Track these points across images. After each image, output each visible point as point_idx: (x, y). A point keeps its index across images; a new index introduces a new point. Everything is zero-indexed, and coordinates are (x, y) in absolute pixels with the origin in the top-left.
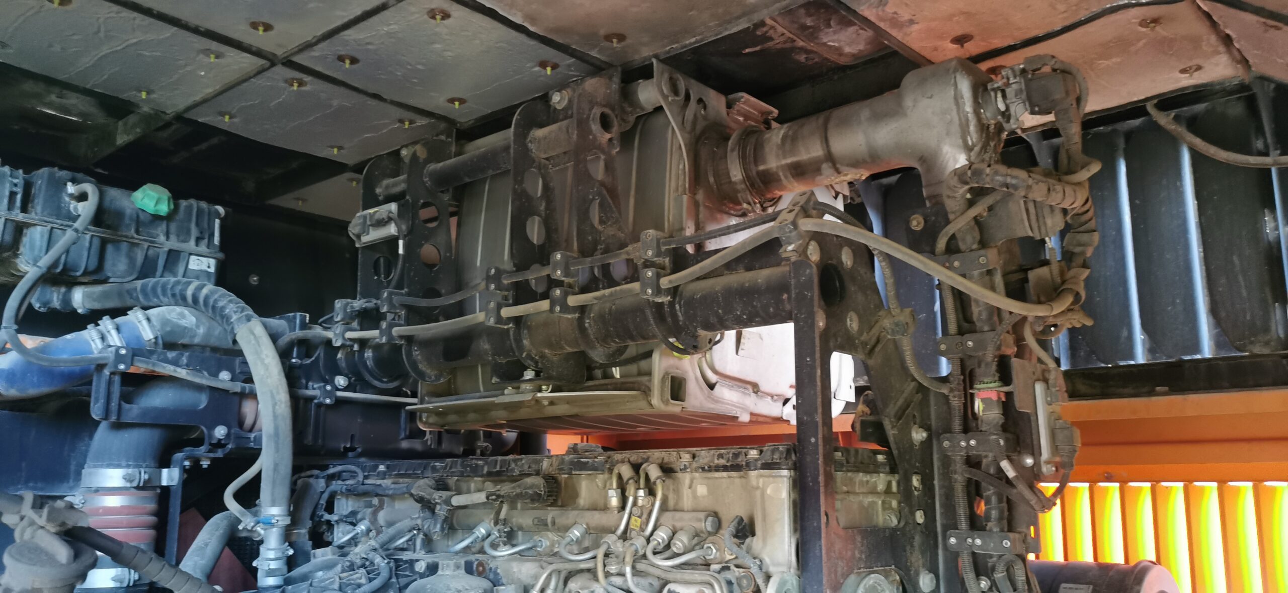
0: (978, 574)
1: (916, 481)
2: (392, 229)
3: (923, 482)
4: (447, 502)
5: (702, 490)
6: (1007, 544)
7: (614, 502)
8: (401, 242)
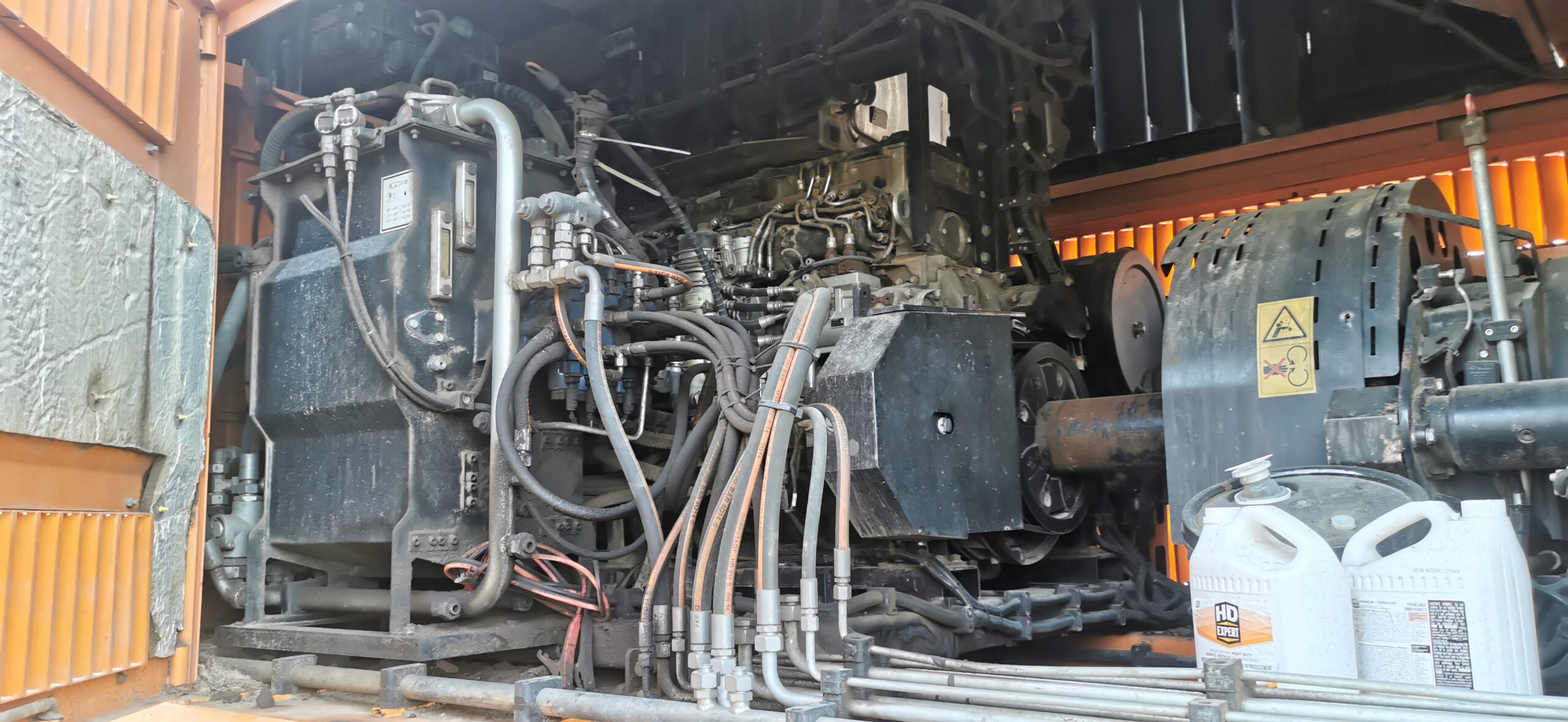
0: (1016, 227)
1: (980, 174)
2: (632, 46)
3: (985, 174)
4: (694, 202)
5: (854, 170)
6: (1029, 199)
7: (801, 187)
8: (640, 53)
